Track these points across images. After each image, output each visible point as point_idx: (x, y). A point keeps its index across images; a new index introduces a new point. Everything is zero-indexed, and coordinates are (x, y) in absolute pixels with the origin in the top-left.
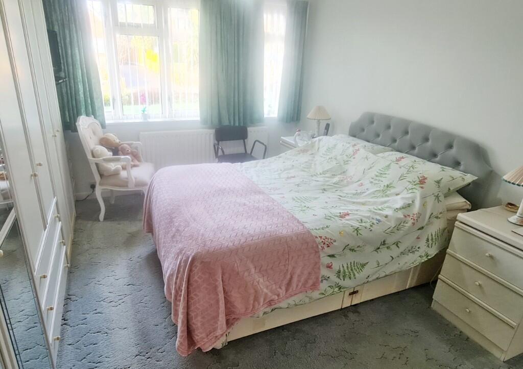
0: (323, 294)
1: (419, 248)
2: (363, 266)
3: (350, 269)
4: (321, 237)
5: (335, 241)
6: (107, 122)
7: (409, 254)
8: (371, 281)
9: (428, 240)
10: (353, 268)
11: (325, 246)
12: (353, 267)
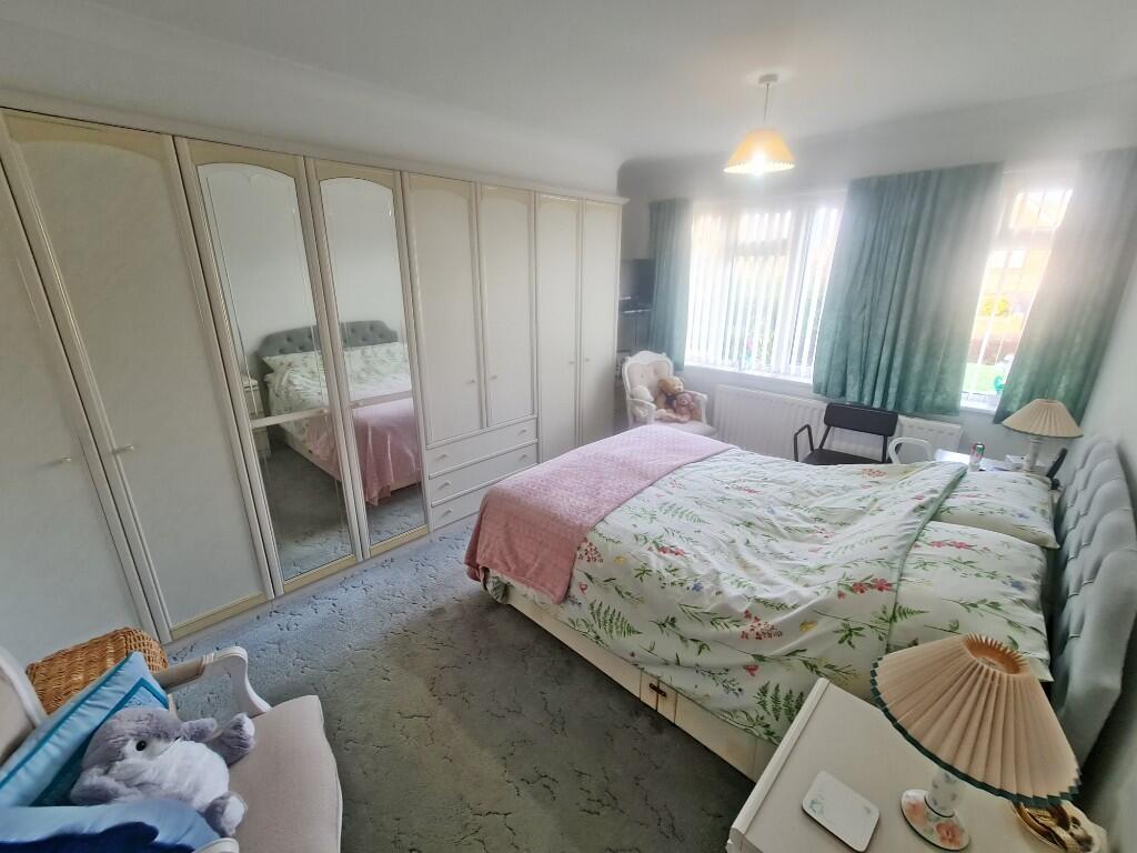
0: (572, 622)
1: (740, 690)
2: (631, 631)
3: (609, 617)
4: (591, 544)
5: (601, 561)
6: (687, 363)
7: (721, 686)
8: (646, 673)
9: (764, 691)
10: (614, 621)
11: (586, 558)
12: (615, 618)
